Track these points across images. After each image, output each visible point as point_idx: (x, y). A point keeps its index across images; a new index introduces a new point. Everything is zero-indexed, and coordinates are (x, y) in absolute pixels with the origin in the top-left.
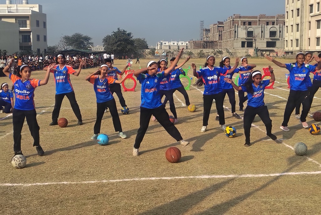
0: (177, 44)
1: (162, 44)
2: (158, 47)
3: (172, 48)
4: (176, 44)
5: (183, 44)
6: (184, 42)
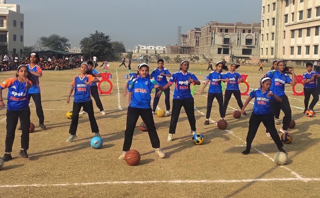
0: (155, 48)
1: (139, 47)
2: (136, 51)
3: (149, 52)
4: (153, 48)
5: (161, 49)
6: (161, 47)
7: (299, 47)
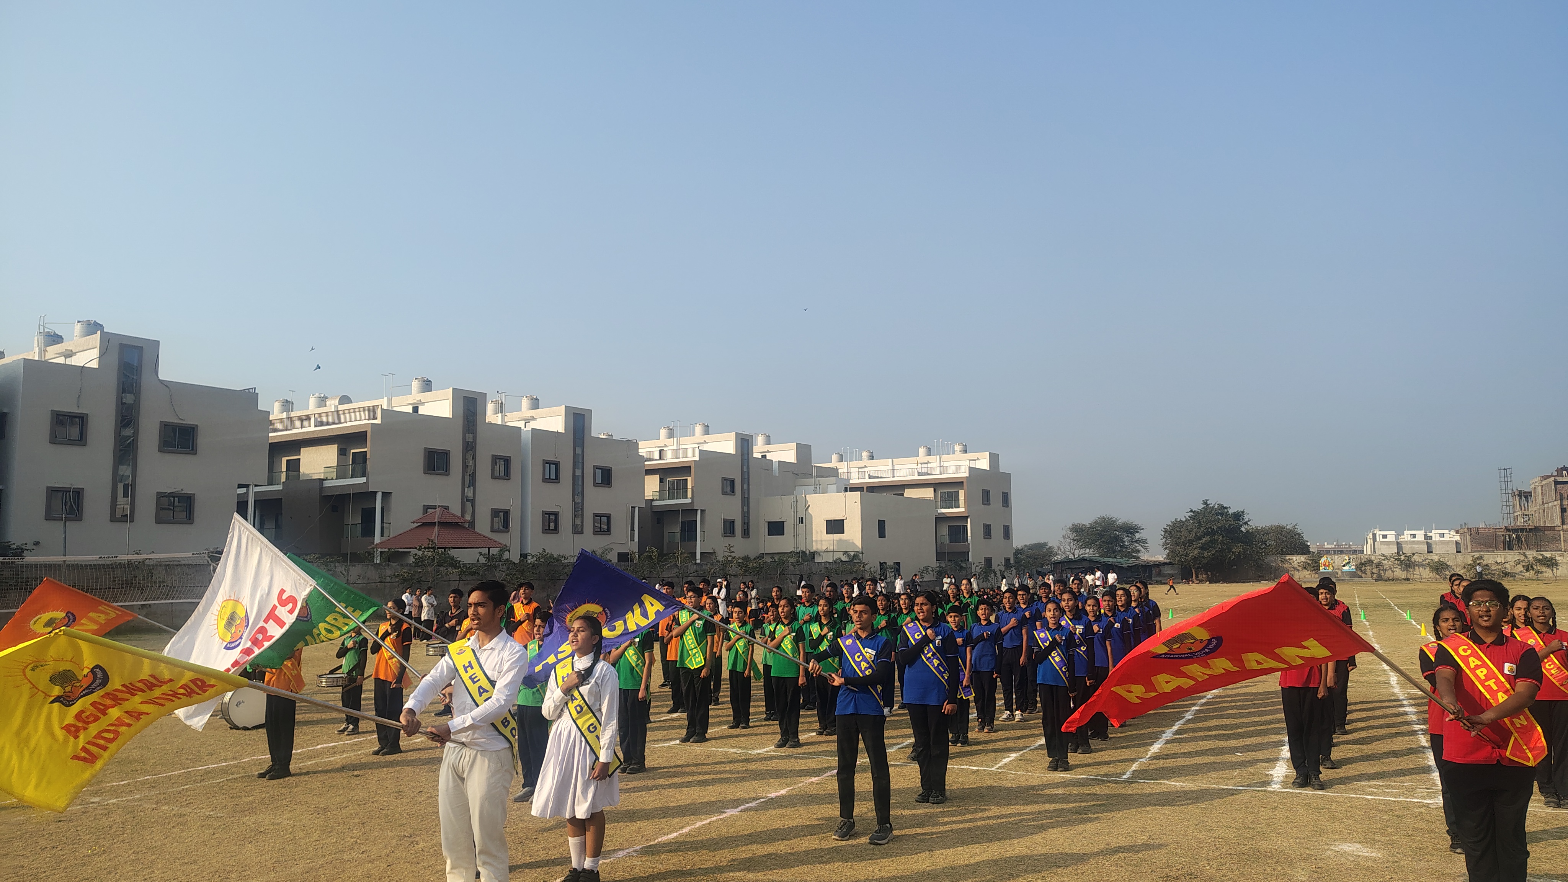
0: (1426, 537)
1: (1374, 535)
2: (1369, 545)
4: (1420, 537)
5: (1447, 538)
6: (1447, 531)
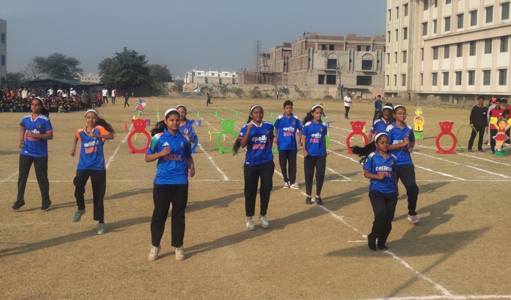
0: (219, 75)
1: (193, 74)
2: (188, 79)
3: (209, 81)
4: (216, 75)
5: (228, 76)
6: (228, 72)
7: (446, 74)
